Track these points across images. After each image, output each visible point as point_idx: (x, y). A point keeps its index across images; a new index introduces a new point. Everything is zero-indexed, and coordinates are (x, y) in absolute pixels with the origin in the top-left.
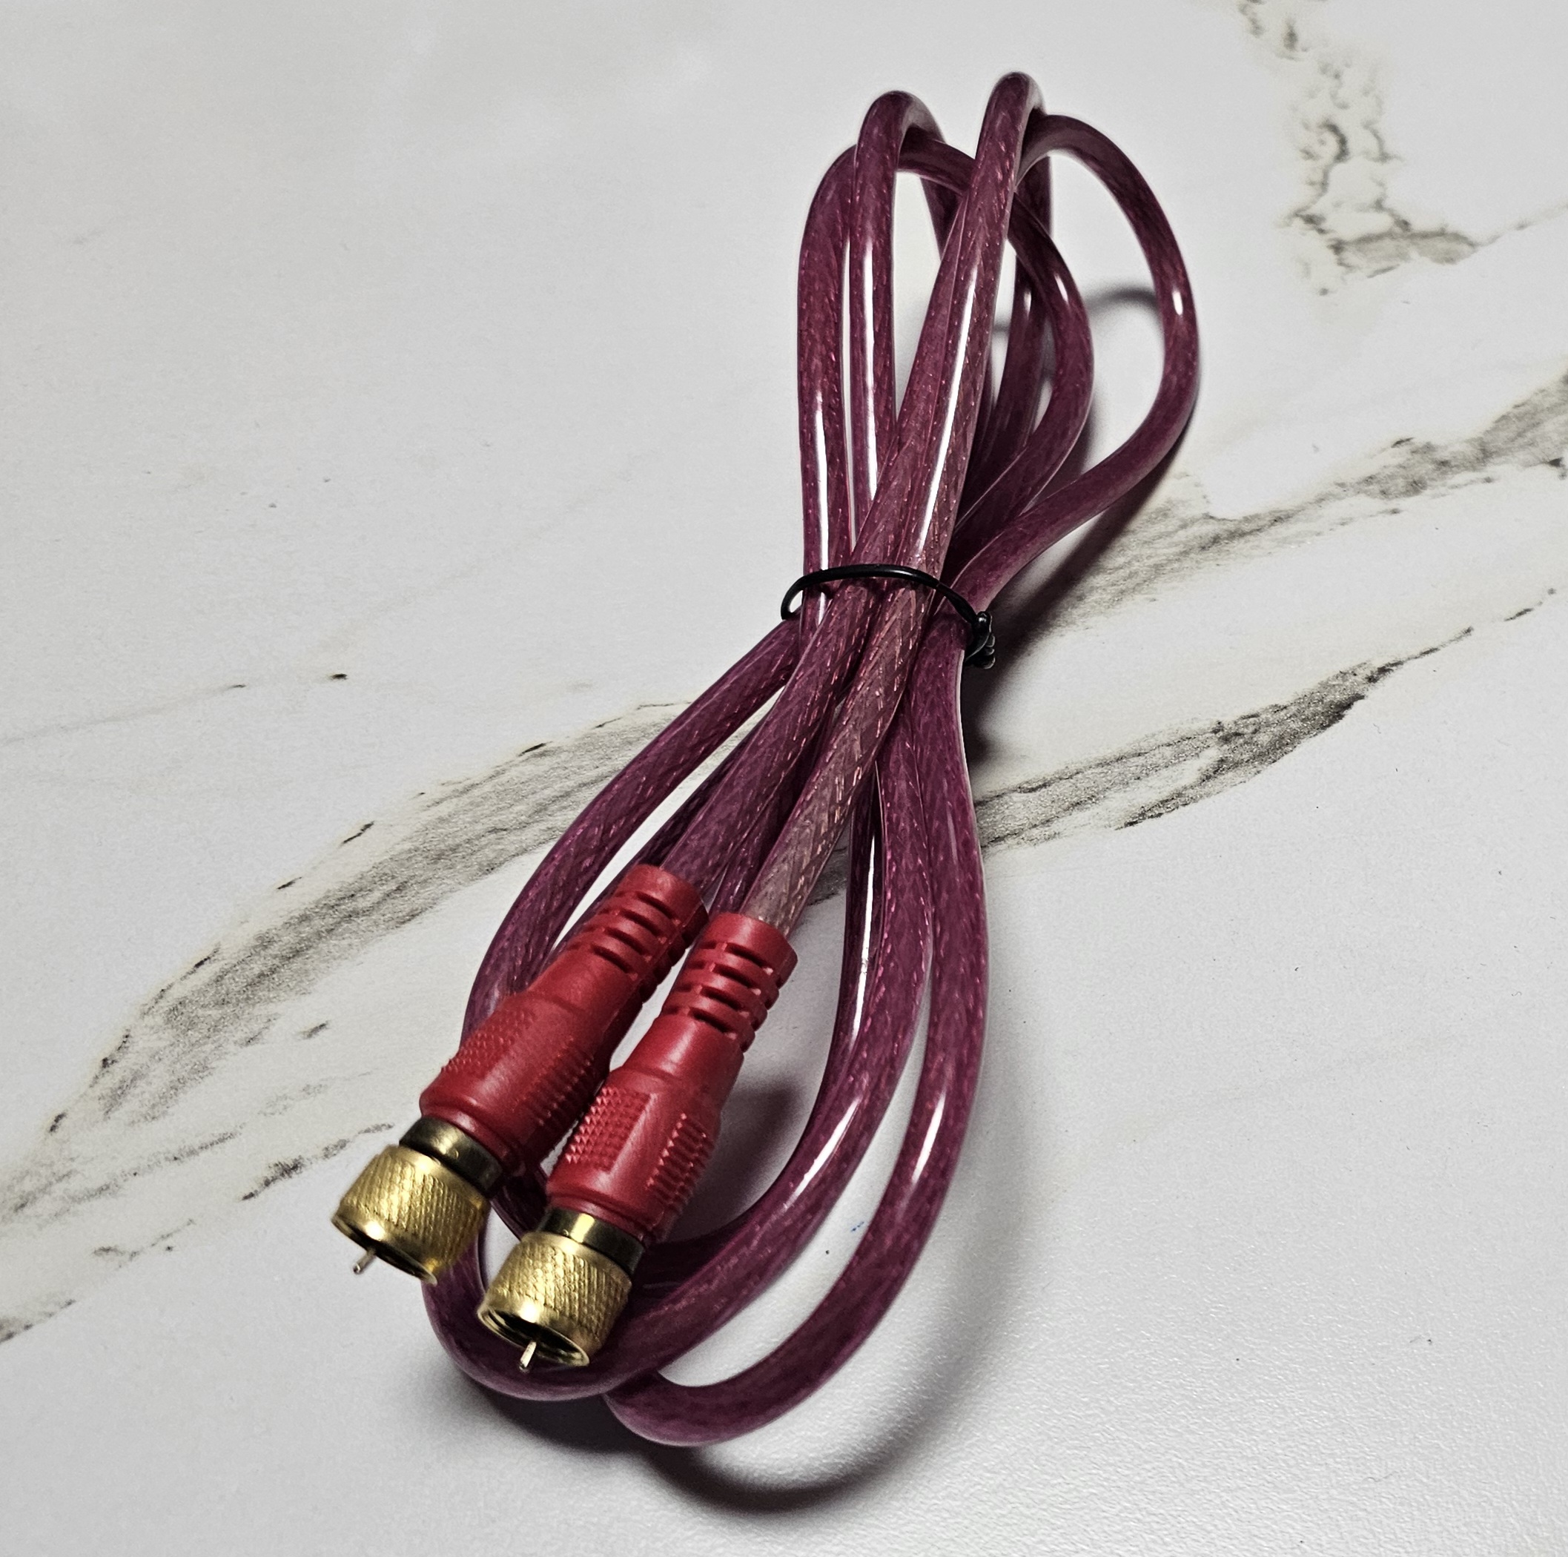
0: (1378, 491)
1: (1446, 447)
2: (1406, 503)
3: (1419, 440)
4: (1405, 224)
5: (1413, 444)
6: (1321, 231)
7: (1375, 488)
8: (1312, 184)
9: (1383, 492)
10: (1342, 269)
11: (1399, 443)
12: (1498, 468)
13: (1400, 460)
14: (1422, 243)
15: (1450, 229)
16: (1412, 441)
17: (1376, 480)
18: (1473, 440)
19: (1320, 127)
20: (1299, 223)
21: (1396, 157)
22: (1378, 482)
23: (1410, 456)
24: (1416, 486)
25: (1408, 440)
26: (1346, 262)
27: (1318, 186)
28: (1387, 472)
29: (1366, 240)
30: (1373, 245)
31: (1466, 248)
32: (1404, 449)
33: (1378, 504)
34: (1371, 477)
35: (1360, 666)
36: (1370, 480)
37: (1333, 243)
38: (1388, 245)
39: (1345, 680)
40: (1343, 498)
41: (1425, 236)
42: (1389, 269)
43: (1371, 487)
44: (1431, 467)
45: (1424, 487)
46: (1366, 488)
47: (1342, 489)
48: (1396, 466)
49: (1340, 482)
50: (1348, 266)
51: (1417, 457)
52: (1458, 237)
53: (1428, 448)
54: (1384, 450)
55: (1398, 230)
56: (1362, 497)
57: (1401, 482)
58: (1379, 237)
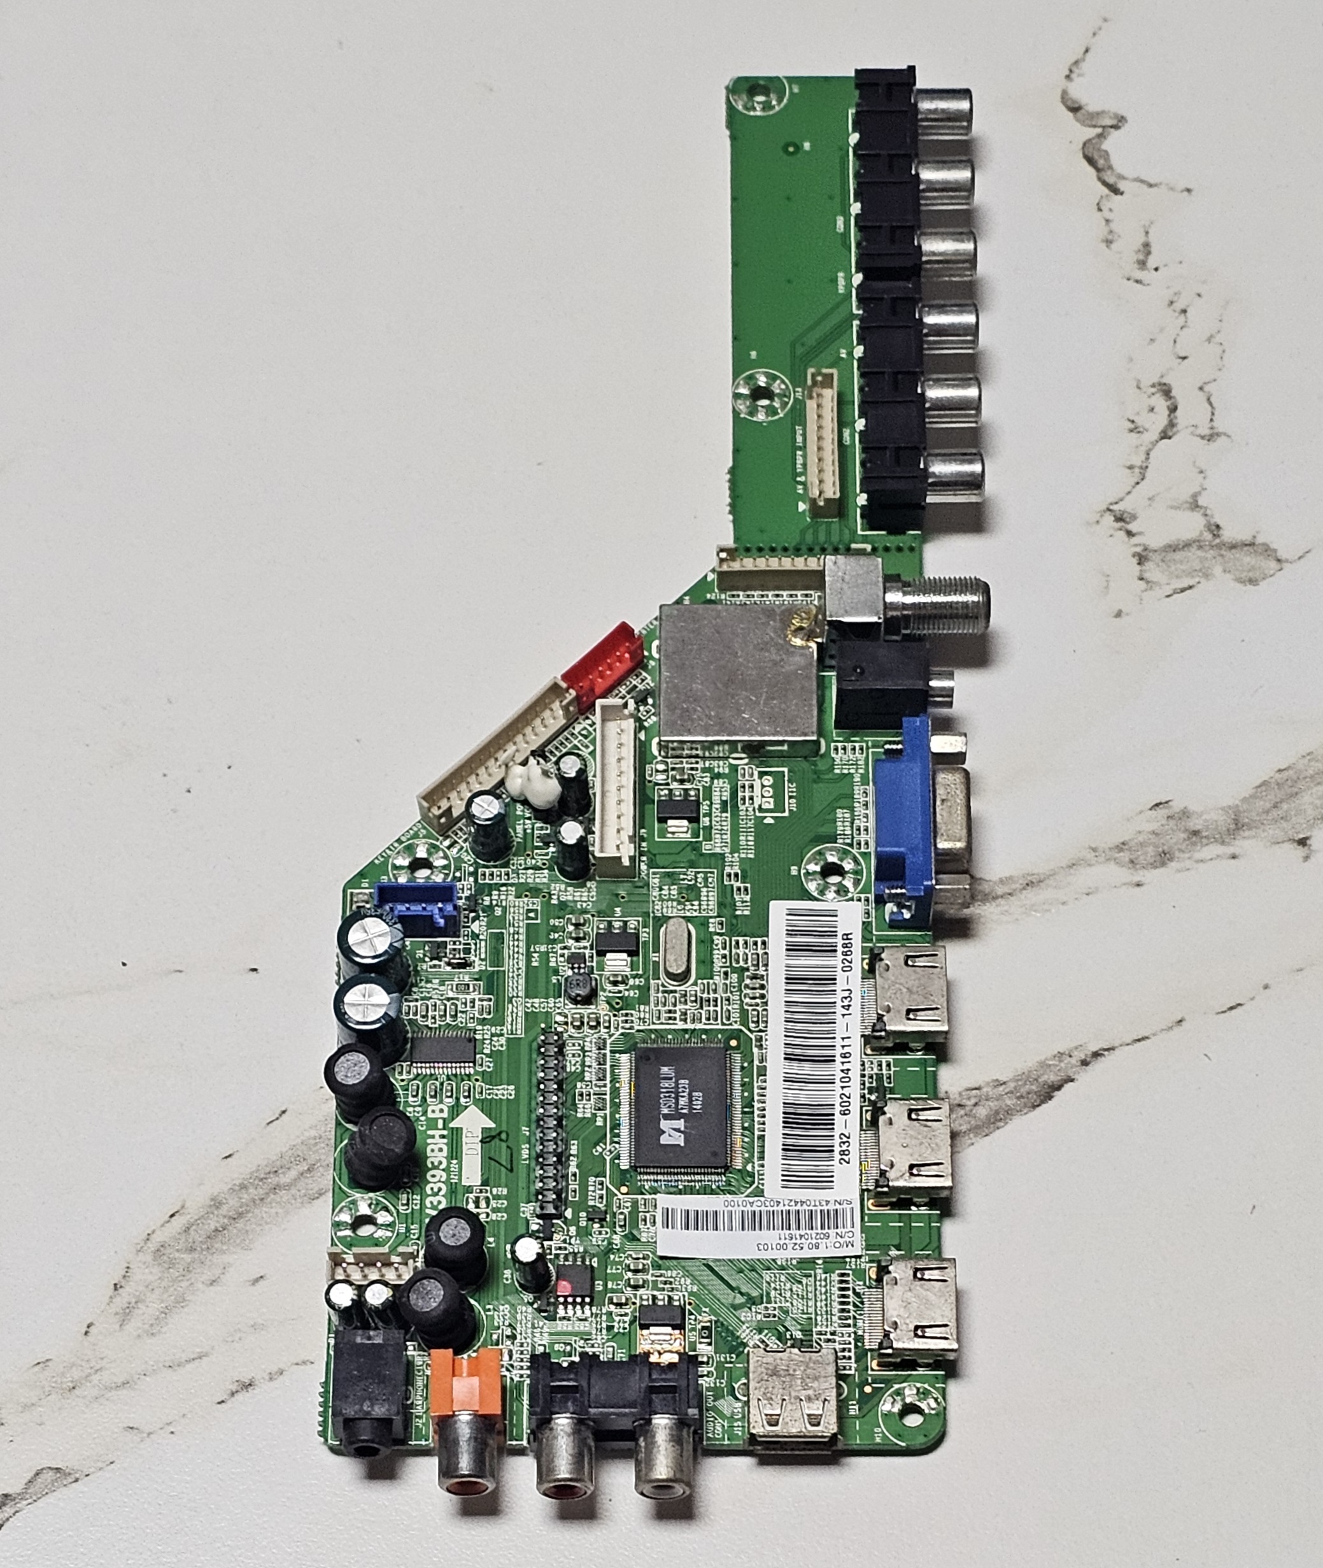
0: (1127, 859)
1: (1200, 815)
2: (1151, 876)
3: (1177, 806)
4: (1215, 529)
5: (1171, 807)
6: (1130, 534)
7: (1125, 856)
8: (1131, 467)
9: (1132, 862)
10: (1141, 582)
11: (1157, 805)
12: (1246, 844)
13: (1154, 826)
14: (1229, 555)
15: (1260, 540)
16: (1170, 803)
17: (1126, 847)
18: (1230, 807)
19: (1153, 386)
20: (1109, 519)
21: (1225, 434)
22: (1130, 850)
23: (1164, 822)
24: (1164, 858)
25: (1167, 802)
26: (1146, 575)
27: (1137, 470)
28: (1141, 839)
29: (1173, 548)
30: (1178, 556)
31: (1273, 564)
32: (1162, 812)
33: (1125, 875)
34: (1123, 844)
35: (1076, 1048)
36: (1122, 846)
37: (1139, 549)
38: (1194, 553)
39: (1060, 1061)
40: (1093, 865)
41: (1233, 547)
42: (1190, 587)
43: (1122, 854)
44: (1183, 836)
45: (1171, 859)
46: (1117, 855)
47: (1094, 854)
48: (1149, 832)
49: (1094, 846)
50: (1148, 582)
51: (1172, 823)
52: (1268, 551)
53: (1185, 814)
54: (1141, 812)
55: (1208, 536)
56: (1112, 866)
57: (1150, 850)
58: (1187, 545)
